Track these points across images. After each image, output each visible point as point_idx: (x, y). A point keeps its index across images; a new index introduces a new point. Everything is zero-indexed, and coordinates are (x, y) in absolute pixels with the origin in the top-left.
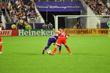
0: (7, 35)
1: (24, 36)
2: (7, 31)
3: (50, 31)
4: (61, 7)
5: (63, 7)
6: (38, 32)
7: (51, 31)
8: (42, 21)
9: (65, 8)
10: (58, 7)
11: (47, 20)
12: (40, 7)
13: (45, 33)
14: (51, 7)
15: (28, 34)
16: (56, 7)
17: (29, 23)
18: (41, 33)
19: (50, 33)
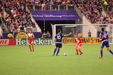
0: (4, 44)
1: (22, 45)
2: (5, 40)
3: (47, 40)
4: (57, 16)
5: (58, 16)
6: (36, 41)
7: (49, 40)
8: (39, 30)
9: (60, 17)
10: (54, 16)
11: (44, 29)
12: (35, 16)
13: (42, 42)
14: (46, 16)
15: (26, 43)
16: (51, 16)
17: (26, 32)
18: (38, 42)
19: (48, 42)
